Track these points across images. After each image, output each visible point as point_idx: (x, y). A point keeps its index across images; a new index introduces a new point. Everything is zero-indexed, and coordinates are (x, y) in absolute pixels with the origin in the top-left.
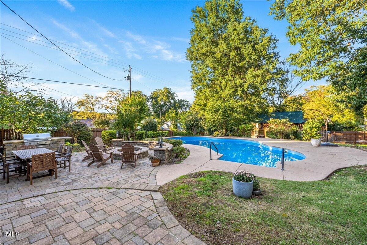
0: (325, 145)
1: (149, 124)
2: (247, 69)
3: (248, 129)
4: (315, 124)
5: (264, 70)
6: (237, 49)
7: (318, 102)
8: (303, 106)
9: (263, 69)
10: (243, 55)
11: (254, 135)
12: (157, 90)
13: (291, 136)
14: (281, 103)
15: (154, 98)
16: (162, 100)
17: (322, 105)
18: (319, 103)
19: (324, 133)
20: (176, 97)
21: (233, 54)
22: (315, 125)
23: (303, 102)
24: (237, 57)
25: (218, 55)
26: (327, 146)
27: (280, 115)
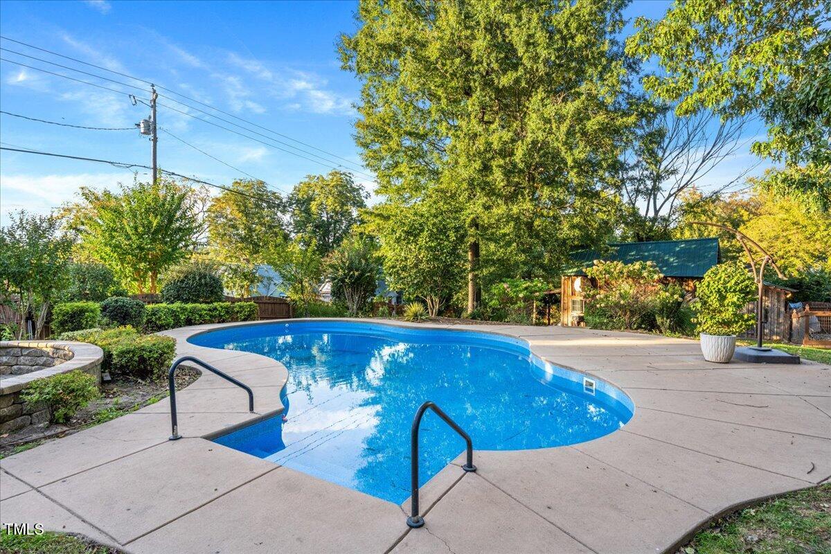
0: (750, 356)
1: (186, 277)
2: (528, 94)
3: (517, 296)
4: (735, 279)
5: (583, 97)
6: (494, 28)
7: (782, 215)
8: (741, 228)
9: (579, 94)
10: (511, 49)
11: (570, 313)
12: (309, 177)
13: (659, 320)
14: (657, 212)
15: (302, 203)
16: (323, 206)
17: (794, 224)
18: (785, 217)
19: (783, 309)
20: (367, 198)
21: (480, 44)
22: (733, 282)
23: (742, 216)
24: (494, 55)
25: (433, 52)
26: (757, 360)
27: (650, 250)
